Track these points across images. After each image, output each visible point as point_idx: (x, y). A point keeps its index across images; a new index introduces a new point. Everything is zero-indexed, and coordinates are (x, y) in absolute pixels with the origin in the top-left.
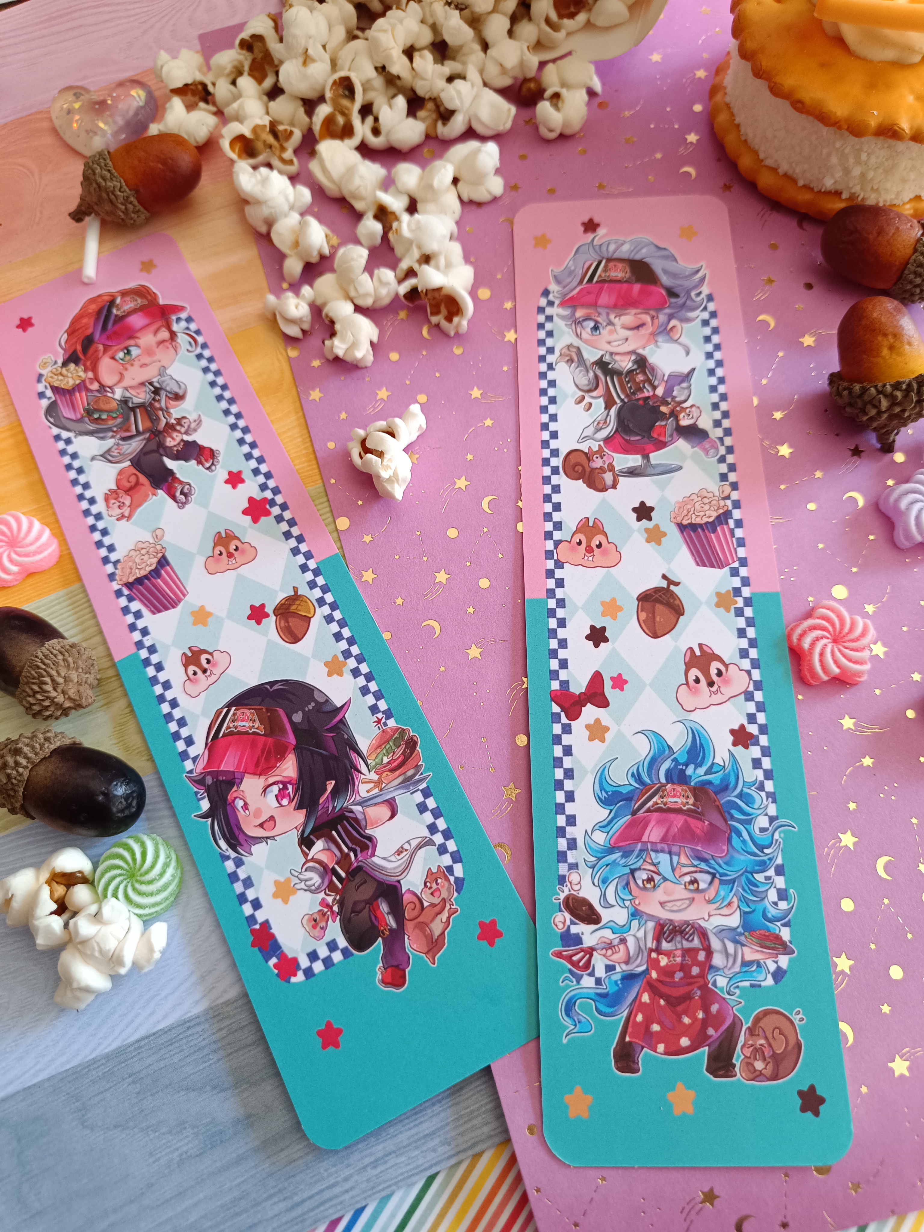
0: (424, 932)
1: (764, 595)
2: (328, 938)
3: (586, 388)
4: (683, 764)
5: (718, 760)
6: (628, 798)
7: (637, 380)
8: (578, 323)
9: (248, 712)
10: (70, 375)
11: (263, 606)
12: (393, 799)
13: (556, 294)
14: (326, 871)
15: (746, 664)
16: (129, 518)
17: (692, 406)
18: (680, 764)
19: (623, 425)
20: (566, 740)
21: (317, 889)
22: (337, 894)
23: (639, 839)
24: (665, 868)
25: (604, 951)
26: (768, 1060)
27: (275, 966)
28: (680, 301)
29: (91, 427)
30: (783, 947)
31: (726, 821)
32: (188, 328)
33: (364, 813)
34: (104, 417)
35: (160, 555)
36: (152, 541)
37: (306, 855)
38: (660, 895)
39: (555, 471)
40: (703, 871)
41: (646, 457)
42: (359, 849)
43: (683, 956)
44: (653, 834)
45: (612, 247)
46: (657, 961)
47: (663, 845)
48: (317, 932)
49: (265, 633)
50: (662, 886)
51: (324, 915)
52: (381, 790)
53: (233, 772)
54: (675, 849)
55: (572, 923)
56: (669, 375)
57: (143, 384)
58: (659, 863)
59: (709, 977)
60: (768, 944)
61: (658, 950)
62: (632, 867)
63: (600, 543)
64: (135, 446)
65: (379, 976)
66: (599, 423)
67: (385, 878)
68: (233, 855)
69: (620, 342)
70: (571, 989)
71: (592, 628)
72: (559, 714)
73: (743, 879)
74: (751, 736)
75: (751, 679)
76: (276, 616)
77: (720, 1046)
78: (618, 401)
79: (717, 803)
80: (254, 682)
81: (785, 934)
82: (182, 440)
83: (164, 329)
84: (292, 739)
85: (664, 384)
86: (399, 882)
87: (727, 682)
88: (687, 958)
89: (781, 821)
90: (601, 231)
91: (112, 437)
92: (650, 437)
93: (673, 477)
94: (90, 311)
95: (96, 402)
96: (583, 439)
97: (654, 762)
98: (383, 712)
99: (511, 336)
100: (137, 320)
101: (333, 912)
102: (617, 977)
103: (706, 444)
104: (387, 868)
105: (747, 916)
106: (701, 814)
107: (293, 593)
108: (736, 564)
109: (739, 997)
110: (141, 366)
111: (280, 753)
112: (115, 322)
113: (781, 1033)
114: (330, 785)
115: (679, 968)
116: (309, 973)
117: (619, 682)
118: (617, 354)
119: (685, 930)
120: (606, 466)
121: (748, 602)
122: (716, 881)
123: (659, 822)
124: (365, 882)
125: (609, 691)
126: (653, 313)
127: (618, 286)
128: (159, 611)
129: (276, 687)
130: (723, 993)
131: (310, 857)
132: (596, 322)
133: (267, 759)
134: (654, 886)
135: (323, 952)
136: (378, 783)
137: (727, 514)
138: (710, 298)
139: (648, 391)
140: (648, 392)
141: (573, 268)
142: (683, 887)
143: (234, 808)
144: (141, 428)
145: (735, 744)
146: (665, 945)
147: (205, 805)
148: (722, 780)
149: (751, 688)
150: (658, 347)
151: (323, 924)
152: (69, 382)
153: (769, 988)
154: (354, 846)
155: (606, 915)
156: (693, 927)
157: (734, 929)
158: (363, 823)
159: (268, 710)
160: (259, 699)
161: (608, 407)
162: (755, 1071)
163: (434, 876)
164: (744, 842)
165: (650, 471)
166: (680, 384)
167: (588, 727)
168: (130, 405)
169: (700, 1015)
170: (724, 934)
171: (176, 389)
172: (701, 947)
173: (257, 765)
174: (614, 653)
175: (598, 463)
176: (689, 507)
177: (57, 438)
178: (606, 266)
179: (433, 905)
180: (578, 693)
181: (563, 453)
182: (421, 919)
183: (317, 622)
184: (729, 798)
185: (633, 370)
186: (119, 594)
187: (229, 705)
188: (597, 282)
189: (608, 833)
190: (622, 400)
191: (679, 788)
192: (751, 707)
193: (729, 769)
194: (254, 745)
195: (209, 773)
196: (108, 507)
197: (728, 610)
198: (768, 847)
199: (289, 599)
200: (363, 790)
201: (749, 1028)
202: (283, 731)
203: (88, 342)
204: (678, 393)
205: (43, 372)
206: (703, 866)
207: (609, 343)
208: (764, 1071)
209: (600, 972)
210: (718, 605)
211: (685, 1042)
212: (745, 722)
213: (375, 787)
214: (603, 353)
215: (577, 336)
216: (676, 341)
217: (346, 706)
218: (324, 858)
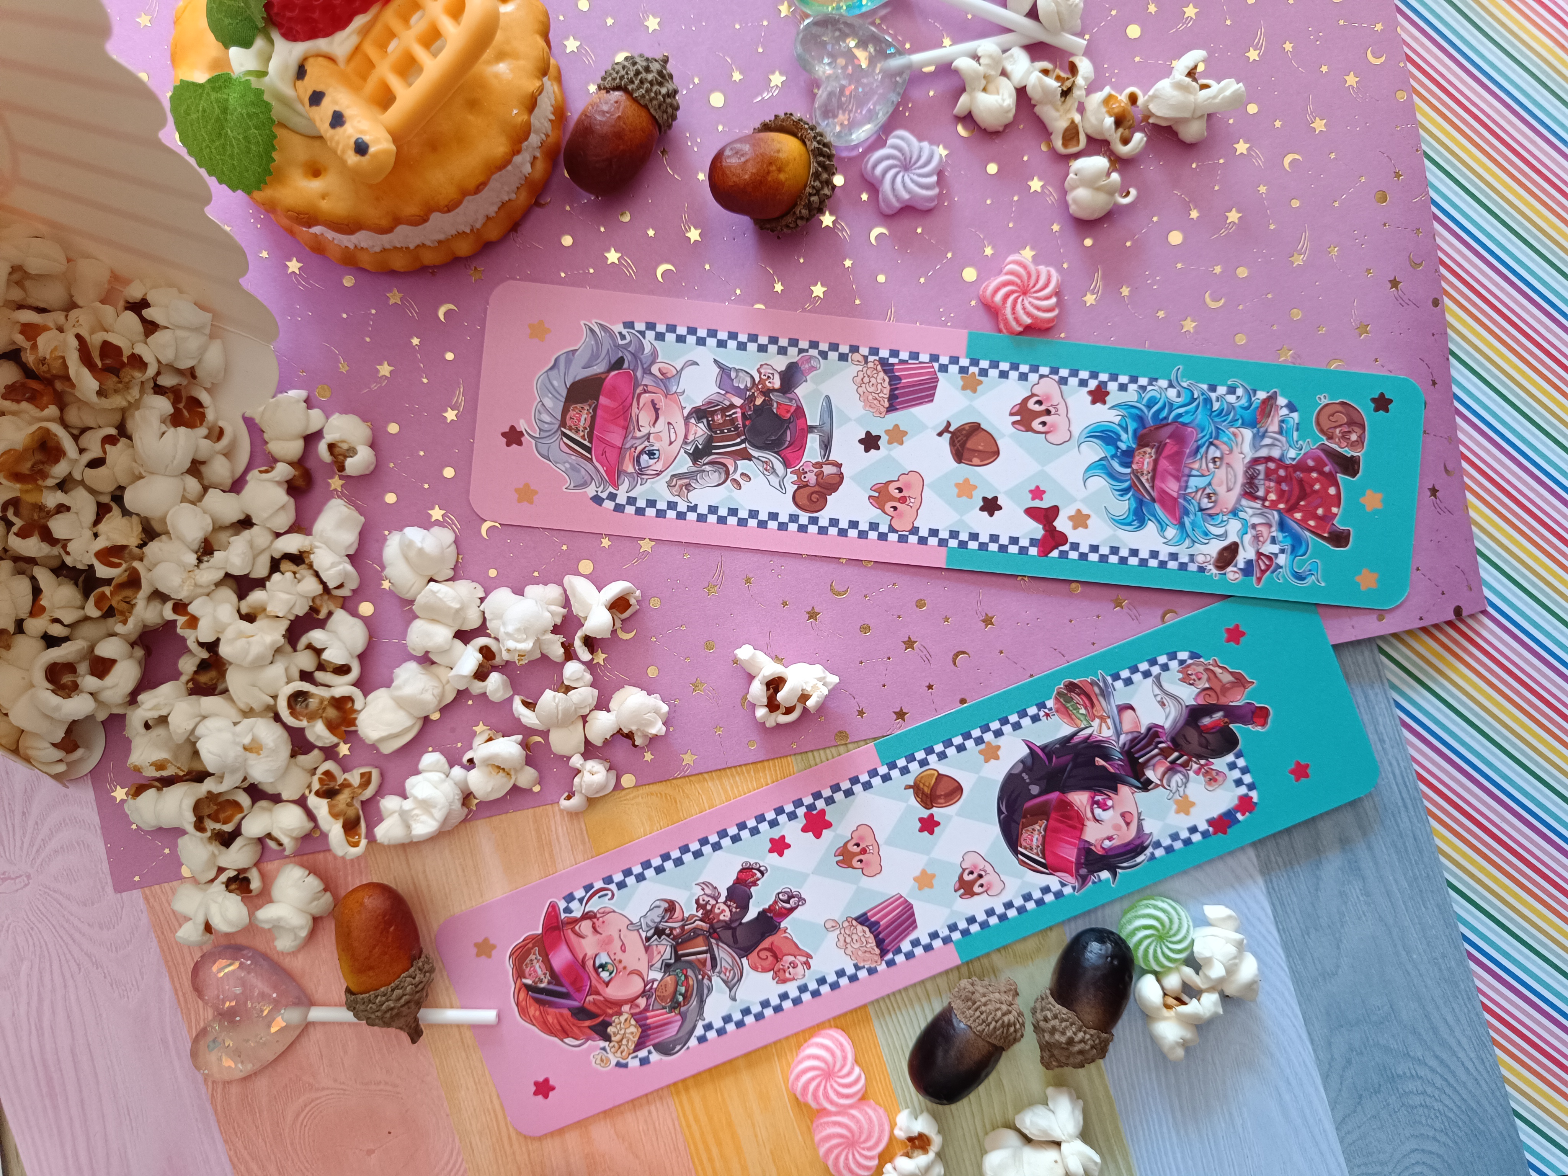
0: (1229, 689)
1: (970, 346)
2: (1225, 770)
3: (723, 476)
4: (1117, 451)
5: (1117, 420)
6: (1141, 503)
7: (721, 421)
8: (641, 472)
9: (1025, 835)
10: (622, 1032)
11: (921, 820)
12: (1118, 706)
13: (600, 489)
14: (1172, 769)
16: (809, 956)
17: (758, 371)
19: (773, 446)
20: (1084, 549)
21: (1186, 777)
22: (1191, 760)
23: (1175, 500)
24: (1201, 482)
25: (1260, 543)
26: (1351, 429)
27: (1243, 814)
28: (628, 358)
29: (694, 1002)
30: (1272, 399)
31: (1168, 424)
32: (581, 900)
33: (1127, 733)
34: (683, 989)
35: (854, 923)
36: (838, 932)
37: (1157, 786)
38: (1221, 490)
39: (814, 521)
40: (1207, 452)
41: (811, 429)
42: (1157, 739)
43: (1270, 480)
44: (1172, 487)
46: (1271, 501)
47: (1182, 480)
48: (1220, 778)
49: (949, 818)
52: (1109, 717)
53: (1079, 849)
54: (1186, 471)
55: (1235, 566)
56: (720, 388)
57: (647, 949)
58: (1196, 487)
59: (1288, 462)
60: (1267, 411)
61: (1264, 499)
62: (1197, 509)
63: (897, 488)
64: (724, 954)
66: (766, 470)
67: (1183, 719)
68: (1150, 849)
69: (672, 431)
70: (1286, 572)
71: (982, 509)
72: (1061, 552)
73: (1216, 419)
74: (1099, 387)
75: (1047, 376)
76: (933, 807)
77: (1338, 464)
78: (743, 446)
79: (1153, 428)
80: (996, 830)
81: (1262, 395)
82: (725, 903)
83: (577, 928)
84: (1054, 796)
85: (728, 395)
86: (1187, 707)
87: (1048, 398)
88: (1272, 477)
89: (1173, 377)
91: (710, 979)
92: (789, 421)
93: (837, 407)
94: (537, 1013)
95: (662, 999)
96: (782, 487)
97: (1113, 476)
98: (1039, 710)
99: (646, 546)
100: (560, 958)
101: (1206, 765)
102: (1280, 536)
103: (805, 367)
104: (1175, 716)
105: (1245, 423)
106: (1160, 444)
107: (911, 790)
108: (936, 365)
109: (1304, 442)
110: (624, 951)
111: (1066, 806)
112: (560, 984)
113: (1333, 415)
114: (1100, 762)
115: (1279, 486)
116: (1251, 787)
117: (1037, 493)
118: (686, 437)
119: (1250, 475)
120: (816, 470)
121: (975, 362)
122: (1216, 442)
123: (1163, 481)
124: (1184, 735)
125: (1044, 504)
126: (640, 390)
127: (598, 420)
128: (915, 921)
129: (1004, 809)
130: (1301, 454)
131: (1159, 782)
132: (642, 452)
134: (1214, 493)
135: (1236, 774)
136: (1103, 719)
137: (883, 362)
139: (735, 413)
140: (737, 413)
141: (567, 465)
142: (1217, 470)
143: (1111, 849)
144: (704, 948)
145: (1104, 403)
146: (1261, 493)
147: (1105, 875)
148: (1133, 420)
150: (683, 393)
151: (1214, 773)
152: (633, 1031)
154: (1154, 743)
156: (1249, 468)
157: (1255, 436)
158: (1135, 734)
159: (1025, 817)
160: (1013, 825)
161: (749, 458)
163: (1186, 676)
164: (1187, 412)
165: (827, 428)
166: (731, 379)
167: (1075, 527)
168: (672, 961)
169: (1314, 475)
170: (1257, 444)
171: (660, 911)
173: (1074, 828)
174: (1009, 493)
175: (811, 478)
176: (870, 397)
177: (702, 1039)
178: (570, 429)
179: (1209, 680)
180: (1043, 532)
182: (1218, 690)
183: (943, 768)
184: (1149, 418)
185: (709, 425)
186: (891, 963)
187: (1016, 852)
188: (590, 442)
189: (1167, 525)
190: (742, 442)
191: (1137, 458)
192: (1073, 381)
193: (1124, 412)
194: (1056, 830)
195: (1077, 871)
196: (794, 979)
197: (981, 382)
198: (1193, 394)
199: (916, 794)
200: (1107, 733)
201: (1327, 439)
202: (1046, 803)
203: (582, 1013)
204: (743, 382)
205: (614, 1061)
206: (1202, 450)
207: (671, 443)
208: (1358, 434)
209: (1275, 549)
210: (974, 391)
211: (1332, 491)
212: (1086, 390)
213: (1106, 722)
214: (682, 451)
215: (658, 475)
216: (679, 373)
217: (1028, 744)
218: (1161, 770)
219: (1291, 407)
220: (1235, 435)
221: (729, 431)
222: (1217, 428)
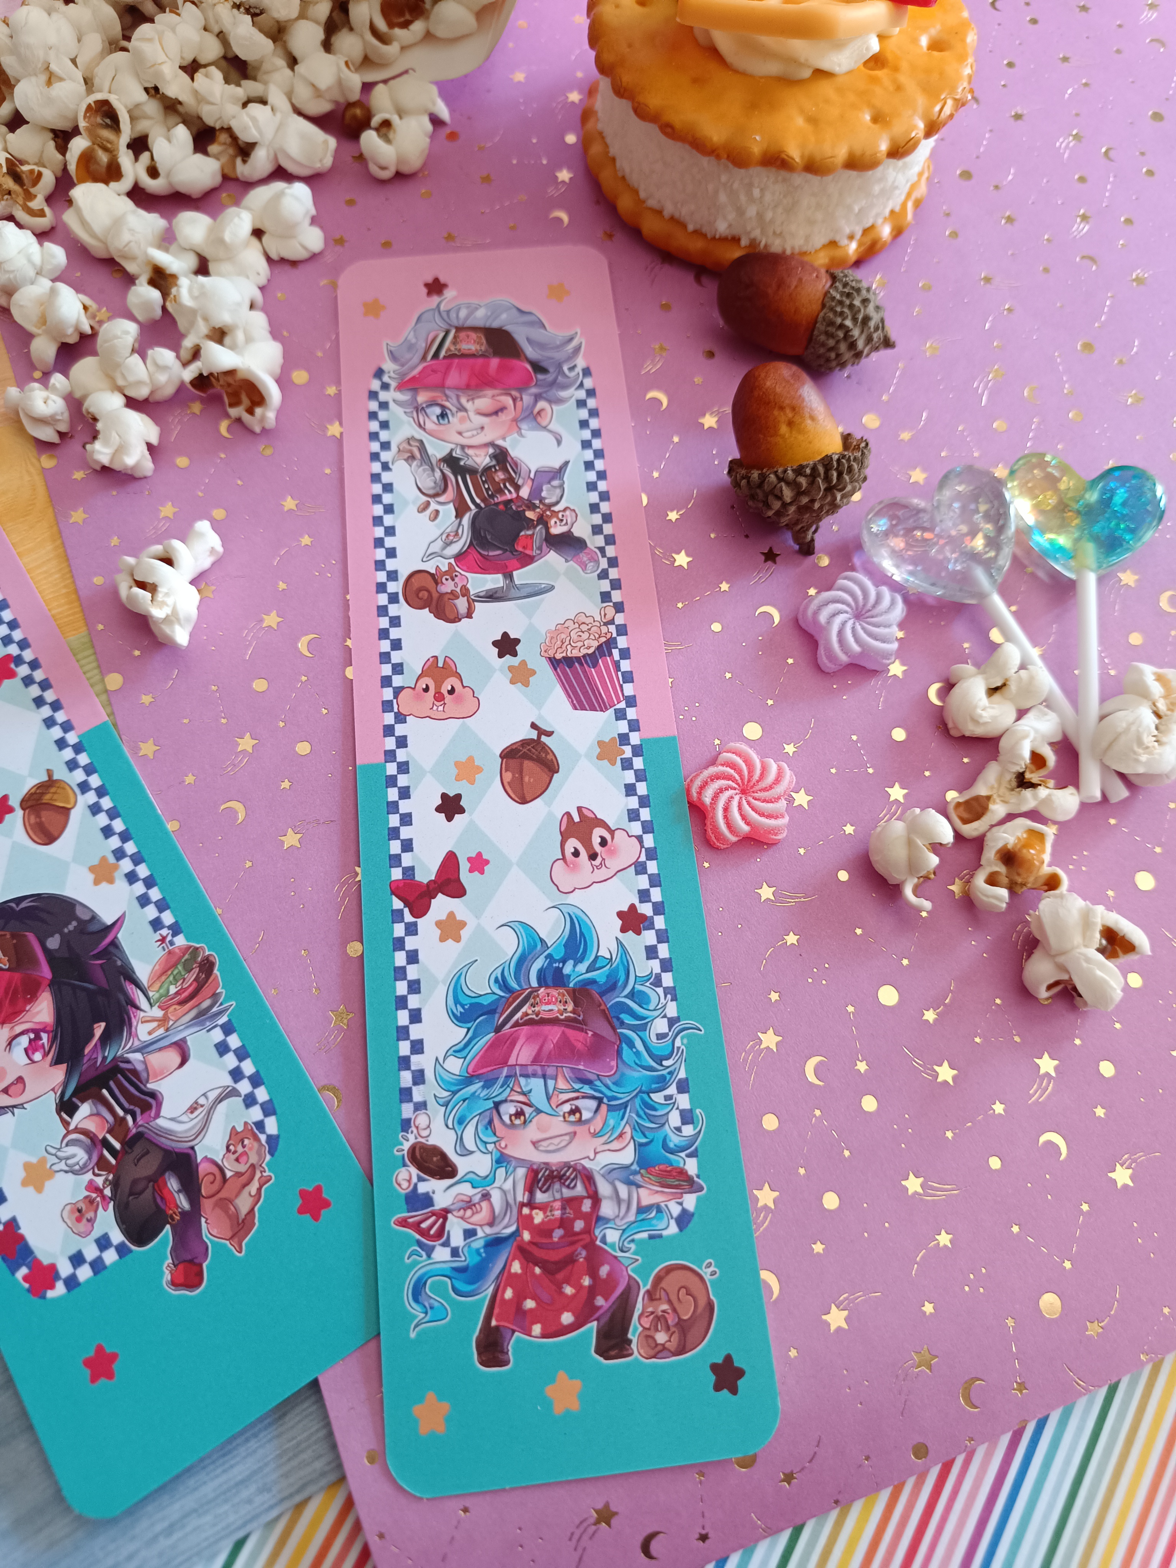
0: (226, 1211)
1: (657, 741)
2: (97, 1233)
3: (431, 492)
4: (559, 961)
5: (603, 952)
6: (491, 1011)
7: (497, 479)
8: (419, 409)
11: (6, 797)
12: (184, 1040)
13: (392, 374)
14: (95, 1143)
15: (636, 828)
17: (567, 508)
18: (556, 961)
19: (479, 537)
21: (82, 1168)
22: (109, 1172)
23: (505, 1063)
24: (538, 1097)
25: (462, 1212)
26: (673, 1329)
27: (25, 1278)
28: (549, 377)
30: (689, 1184)
31: (614, 1029)
33: (145, 1062)
37: (66, 1124)
38: (532, 1132)
39: (393, 598)
40: (586, 1096)
41: (509, 576)
42: (138, 1111)
43: (563, 1208)
44: (522, 1054)
45: (463, 313)
46: (530, 1217)
47: (535, 1067)
48: (82, 1226)
49: (9, 834)
50: (534, 1121)
51: (91, 1201)
52: (167, 1030)
54: (550, 1071)
55: (420, 1179)
56: (536, 472)
58: (530, 1091)
59: (597, 1232)
60: (670, 1181)
61: (531, 1204)
62: (497, 1099)
63: (453, 687)
65: (167, 1276)
66: (447, 536)
67: (174, 1145)
69: (475, 432)
70: (421, 1265)
71: (444, 796)
72: (401, 912)
73: (638, 1101)
74: (644, 918)
75: (642, 846)
76: (23, 809)
77: (612, 1319)
78: (472, 506)
79: (603, 1007)
81: (691, 1167)
84: (46, 972)
85: (530, 482)
86: (192, 1148)
87: (613, 853)
88: (568, 1210)
89: (684, 1023)
90: (449, 294)
92: (513, 551)
93: (542, 600)
96: (429, 556)
97: (523, 962)
98: (169, 927)
99: (334, 429)
101: (103, 1197)
102: (478, 1243)
103: (584, 557)
104: (176, 1132)
105: (642, 1148)
106: (584, 1022)
107: (45, 778)
108: (622, 705)
109: (635, 1253)
111: (31, 992)
113: (688, 1293)
114: (99, 1029)
115: (557, 1224)
116: (71, 1282)
117: (478, 864)
118: (470, 447)
119: (564, 1175)
120: (458, 590)
121: (637, 751)
122: (604, 1108)
123: (529, 1038)
124: (148, 1152)
125: (465, 876)
126: (515, 393)
127: (471, 361)
129: (24, 905)
130: (615, 1251)
131: (72, 1127)
132: (443, 407)
133: (13, 1001)
134: (525, 1122)
135: (91, 1252)
136: (163, 1021)
137: (611, 643)
138: (587, 372)
139: (510, 492)
140: (510, 494)
141: (413, 340)
142: (561, 1119)
145: (623, 930)
146: (540, 1197)
148: (608, 977)
149: (643, 858)
150: (521, 435)
151: (90, 1215)
153: (672, 1237)
154: (132, 1107)
155: (463, 1165)
156: (575, 1170)
157: (627, 1167)
158: (144, 1075)
159: (13, 936)
160: (2, 922)
161: (459, 515)
162: (657, 1345)
163: (240, 1137)
164: (638, 1054)
165: (514, 593)
166: (549, 482)
167: (439, 924)
169: (586, 1281)
170: (615, 1174)
172: (585, 1194)
174: (471, 826)
175: (448, 586)
176: (563, 636)
178: (455, 337)
179: (238, 1174)
180: (425, 882)
181: (403, 576)
182: (223, 1194)
183: (78, 814)
184: (618, 1000)
185: (490, 468)
188: (445, 357)
189: (465, 1058)
190: (477, 505)
191: (554, 992)
192: (643, 882)
193: (617, 961)
197: (613, 763)
198: (668, 1058)
199: (41, 786)
200: (143, 1031)
201: (648, 1292)
202: (35, 962)
204: (548, 494)
206: (587, 1089)
207: (460, 433)
208: (668, 1345)
209: (457, 1239)
210: (600, 757)
211: (567, 1318)
212: (636, 901)
213: (159, 1027)
214: (453, 446)
215: (420, 426)
216: (545, 428)
217: (118, 923)
218: (91, 1126)
219: (684, 1219)
220: (621, 1135)
221: (487, 490)
222: (625, 1106)
